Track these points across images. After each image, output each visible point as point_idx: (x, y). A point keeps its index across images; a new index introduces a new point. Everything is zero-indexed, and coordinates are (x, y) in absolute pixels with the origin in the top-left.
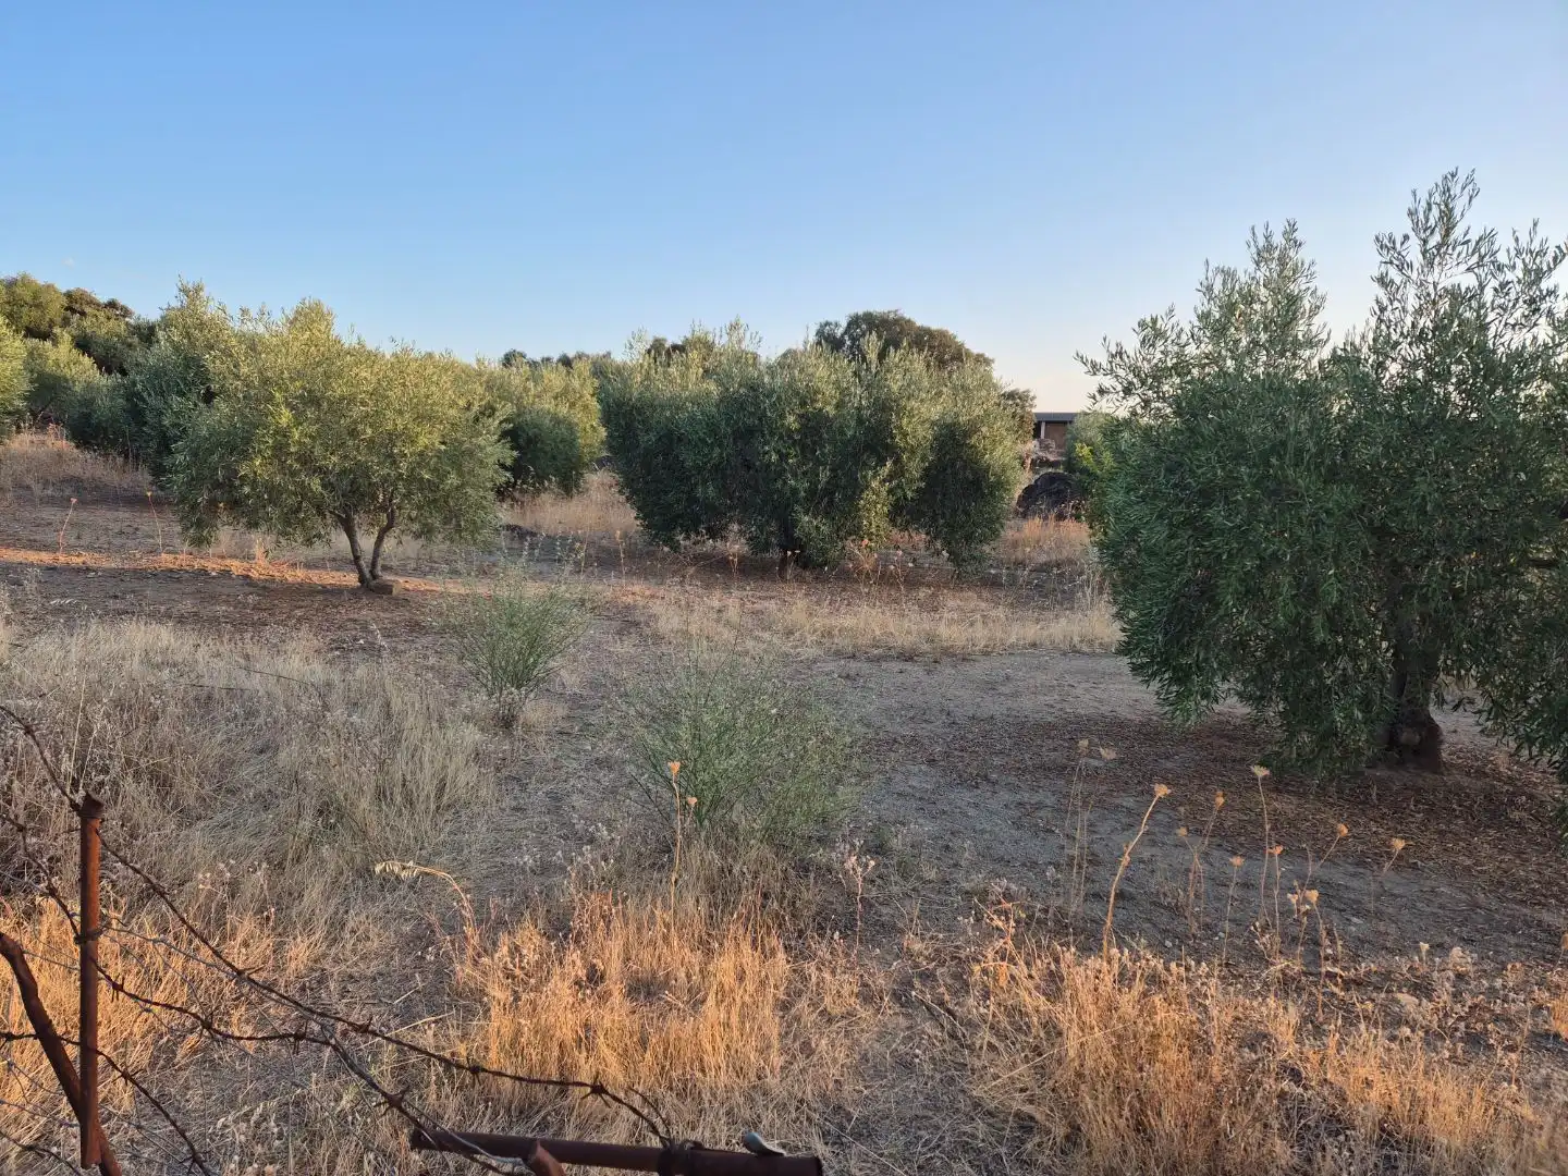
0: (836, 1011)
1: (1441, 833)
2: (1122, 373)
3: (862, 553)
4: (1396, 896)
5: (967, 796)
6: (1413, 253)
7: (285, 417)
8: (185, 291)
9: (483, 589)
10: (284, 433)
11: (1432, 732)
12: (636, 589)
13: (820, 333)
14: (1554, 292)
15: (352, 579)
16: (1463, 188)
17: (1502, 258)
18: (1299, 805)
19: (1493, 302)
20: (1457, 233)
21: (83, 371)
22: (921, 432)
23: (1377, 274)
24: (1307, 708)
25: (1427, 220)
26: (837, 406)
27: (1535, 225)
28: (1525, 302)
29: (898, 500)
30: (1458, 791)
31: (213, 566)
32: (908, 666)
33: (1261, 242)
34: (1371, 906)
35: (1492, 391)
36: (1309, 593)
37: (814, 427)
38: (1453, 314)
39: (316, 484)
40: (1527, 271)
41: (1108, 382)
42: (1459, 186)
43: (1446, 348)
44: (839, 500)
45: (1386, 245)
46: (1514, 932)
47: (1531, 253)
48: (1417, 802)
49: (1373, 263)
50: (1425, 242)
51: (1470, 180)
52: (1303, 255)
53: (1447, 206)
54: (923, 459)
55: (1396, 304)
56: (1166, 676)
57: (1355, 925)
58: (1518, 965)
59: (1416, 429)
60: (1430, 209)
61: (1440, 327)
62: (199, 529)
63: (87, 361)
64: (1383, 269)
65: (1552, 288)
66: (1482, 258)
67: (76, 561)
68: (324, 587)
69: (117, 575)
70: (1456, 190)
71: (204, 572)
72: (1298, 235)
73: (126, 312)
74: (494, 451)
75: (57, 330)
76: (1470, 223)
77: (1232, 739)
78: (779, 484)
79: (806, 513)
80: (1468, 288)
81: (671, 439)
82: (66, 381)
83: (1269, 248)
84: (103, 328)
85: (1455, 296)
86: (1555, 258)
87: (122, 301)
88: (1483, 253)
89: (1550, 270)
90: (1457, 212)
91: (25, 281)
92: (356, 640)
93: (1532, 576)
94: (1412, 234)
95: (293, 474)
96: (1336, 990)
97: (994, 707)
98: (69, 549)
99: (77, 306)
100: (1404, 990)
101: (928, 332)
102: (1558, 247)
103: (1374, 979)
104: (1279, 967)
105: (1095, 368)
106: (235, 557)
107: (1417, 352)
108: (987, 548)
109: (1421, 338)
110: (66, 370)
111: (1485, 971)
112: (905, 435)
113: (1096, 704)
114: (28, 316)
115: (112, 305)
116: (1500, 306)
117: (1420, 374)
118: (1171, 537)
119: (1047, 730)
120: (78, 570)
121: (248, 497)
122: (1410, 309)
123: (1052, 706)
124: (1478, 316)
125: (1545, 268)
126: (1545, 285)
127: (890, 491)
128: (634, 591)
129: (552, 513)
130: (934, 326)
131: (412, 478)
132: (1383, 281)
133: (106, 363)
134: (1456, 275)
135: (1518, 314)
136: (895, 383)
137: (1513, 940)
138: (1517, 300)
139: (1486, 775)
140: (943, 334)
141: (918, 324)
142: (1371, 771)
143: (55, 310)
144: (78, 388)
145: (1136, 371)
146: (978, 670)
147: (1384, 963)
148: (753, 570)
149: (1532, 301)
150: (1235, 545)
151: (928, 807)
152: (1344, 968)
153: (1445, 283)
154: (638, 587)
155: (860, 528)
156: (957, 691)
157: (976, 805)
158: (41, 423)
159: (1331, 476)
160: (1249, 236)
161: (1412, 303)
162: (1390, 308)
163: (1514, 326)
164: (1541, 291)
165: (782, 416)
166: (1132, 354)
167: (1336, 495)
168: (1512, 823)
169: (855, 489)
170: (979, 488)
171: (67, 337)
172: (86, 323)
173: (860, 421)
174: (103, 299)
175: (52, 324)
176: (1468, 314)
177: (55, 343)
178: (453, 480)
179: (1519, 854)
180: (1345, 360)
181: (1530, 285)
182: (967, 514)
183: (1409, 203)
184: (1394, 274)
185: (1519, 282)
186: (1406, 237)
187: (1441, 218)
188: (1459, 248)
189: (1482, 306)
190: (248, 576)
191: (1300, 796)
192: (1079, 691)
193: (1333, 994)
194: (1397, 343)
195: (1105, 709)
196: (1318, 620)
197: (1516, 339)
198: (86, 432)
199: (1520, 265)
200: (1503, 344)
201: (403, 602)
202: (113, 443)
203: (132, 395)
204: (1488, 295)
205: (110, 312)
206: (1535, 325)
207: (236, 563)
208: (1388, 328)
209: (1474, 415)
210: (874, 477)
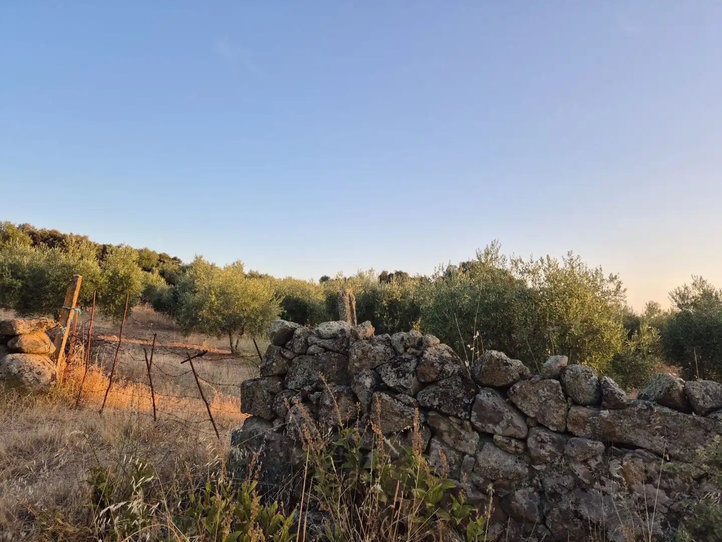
7: (213, 298)
10: (212, 303)
21: (161, 284)
31: (189, 346)
37: (393, 305)
39: (220, 318)
63: (163, 280)
68: (221, 354)
73: (179, 261)
75: (154, 268)
82: (155, 287)
84: (170, 267)
87: (179, 257)
91: (146, 250)
95: (214, 315)
99: (162, 259)
106: (196, 345)
110: (155, 283)
114: (145, 263)
115: (175, 259)
121: (200, 322)
131: (249, 317)
133: (169, 281)
143: (155, 261)
144: (158, 290)
158: (144, 302)
171: (157, 271)
172: (165, 265)
174: (172, 256)
175: (153, 266)
177: (153, 274)
178: (261, 318)
198: (159, 305)
202: (167, 309)
203: (175, 292)
205: (174, 261)
207: (196, 346)
210: (415, 324)
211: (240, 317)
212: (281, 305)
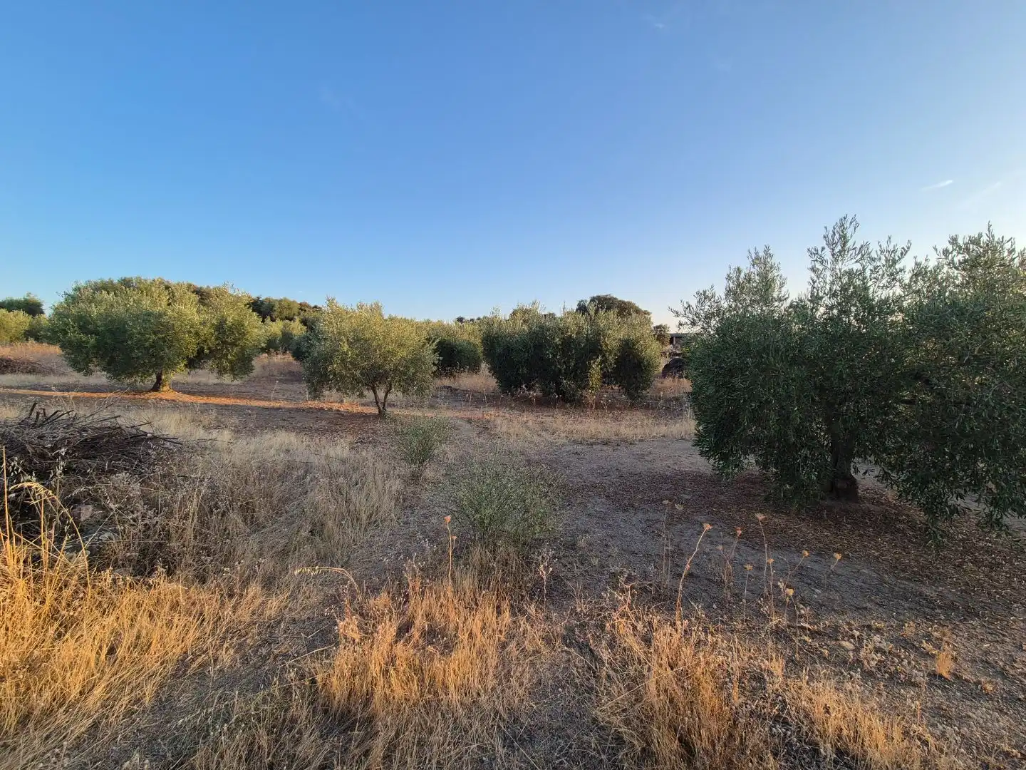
0: (530, 648)
1: (861, 535)
2: (691, 316)
3: (589, 395)
4: (839, 575)
5: (621, 515)
6: (827, 255)
7: (346, 348)
8: (329, 300)
9: (430, 414)
10: (345, 354)
11: (853, 483)
12: (493, 413)
13: (579, 305)
14: (903, 270)
15: (374, 410)
16: (851, 223)
17: (874, 255)
18: (788, 520)
19: (871, 276)
20: (849, 245)
21: (301, 331)
22: (614, 344)
23: (810, 266)
24: (788, 473)
25: (833, 240)
26: (577, 334)
27: (890, 238)
28: (888, 275)
29: (605, 372)
30: (868, 513)
31: (326, 406)
32: (605, 448)
33: (754, 256)
34: (825, 581)
35: (873, 319)
36: (785, 419)
37: (568, 343)
38: (850, 283)
39: (358, 373)
40: (887, 261)
41: (684, 320)
42: (848, 223)
43: (848, 299)
44: (579, 374)
45: (814, 253)
46: (907, 600)
47: (889, 252)
48: (847, 518)
49: (808, 262)
50: (833, 250)
51: (854, 220)
52: (774, 261)
53: (843, 232)
54: (615, 355)
55: (821, 279)
56: (717, 457)
57: (817, 594)
58: (911, 623)
59: (834, 339)
60: (834, 234)
61: (844, 289)
62: (316, 393)
63: (303, 328)
64: (813, 264)
65: (902, 268)
66: (863, 256)
67: (277, 405)
68: (366, 414)
69: (289, 410)
70: (847, 225)
71: (322, 409)
72: (770, 252)
74: (430, 357)
75: (295, 317)
76: (856, 240)
77: (754, 483)
78: (553, 367)
79: (565, 379)
80: (857, 270)
81: (509, 350)
82: (292, 335)
83: (758, 258)
84: (310, 315)
85: (850, 274)
86: (902, 254)
88: (863, 252)
89: (900, 259)
90: (849, 235)
91: (285, 300)
92: (369, 438)
93: (901, 408)
94: (826, 247)
95: (349, 369)
96: (807, 638)
97: (641, 467)
98: (275, 399)
99: (303, 308)
100: (846, 639)
101: (623, 302)
102: (903, 248)
103: (828, 631)
104: (774, 622)
105: (677, 314)
106: (333, 403)
107: (834, 301)
108: (644, 392)
109: (834, 295)
110: (296, 331)
111: (892, 626)
112: (607, 345)
113: (690, 466)
114: (286, 312)
115: (316, 307)
116: (874, 278)
117: (835, 312)
118: (716, 391)
119: (665, 479)
120: (278, 409)
122: (828, 282)
123: (669, 467)
124: (864, 283)
125: (897, 258)
126: (898, 266)
127: (601, 369)
128: (490, 413)
129: (466, 381)
130: (626, 300)
131: (396, 370)
132: (813, 270)
134: (850, 264)
135: (884, 281)
136: (602, 323)
137: (907, 605)
138: (883, 275)
139: (882, 504)
140: (629, 303)
141: (619, 299)
142: (823, 502)
143: (296, 310)
145: (697, 314)
146: (635, 449)
147: (834, 620)
148: (544, 403)
149: (892, 274)
150: (747, 396)
151: (600, 521)
152: (810, 624)
153: (845, 268)
154: (493, 412)
155: (588, 385)
156: (625, 460)
157: (626, 521)
158: (284, 351)
159: (793, 362)
160: (748, 254)
161: (829, 279)
162: (818, 281)
163: (883, 287)
164: (896, 269)
165: (554, 339)
166: (695, 307)
167: (795, 372)
168: (898, 530)
169: (587, 368)
170: (640, 366)
171: (299, 320)
172: (306, 314)
173: (587, 340)
174: (313, 305)
175: (294, 315)
176: (858, 283)
177: (294, 322)
178: (412, 370)
179: (904, 548)
180: (798, 307)
181: (890, 266)
182: (636, 378)
183: (824, 233)
184: (818, 266)
185: (884, 266)
186: (823, 249)
187: (840, 238)
188: (851, 252)
189: (865, 278)
190: (339, 411)
191: (788, 514)
192: (682, 459)
193: (805, 641)
194: (822, 298)
195: (693, 469)
196: (791, 433)
197: (883, 294)
199: (883, 258)
200: (877, 296)
201: (394, 420)
204: (868, 273)
205: (315, 309)
206: (894, 286)
207: (334, 405)
208: (818, 290)
209: (864, 330)
210: (594, 363)
211: (386, 371)
212: (435, 351)
